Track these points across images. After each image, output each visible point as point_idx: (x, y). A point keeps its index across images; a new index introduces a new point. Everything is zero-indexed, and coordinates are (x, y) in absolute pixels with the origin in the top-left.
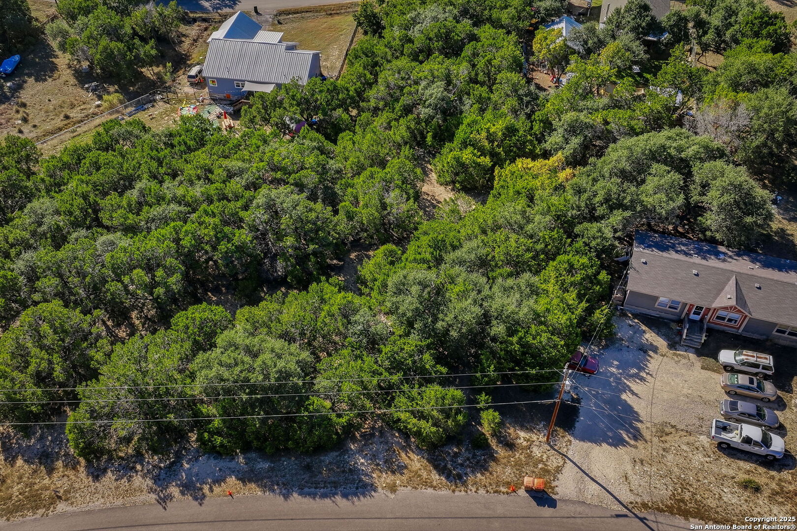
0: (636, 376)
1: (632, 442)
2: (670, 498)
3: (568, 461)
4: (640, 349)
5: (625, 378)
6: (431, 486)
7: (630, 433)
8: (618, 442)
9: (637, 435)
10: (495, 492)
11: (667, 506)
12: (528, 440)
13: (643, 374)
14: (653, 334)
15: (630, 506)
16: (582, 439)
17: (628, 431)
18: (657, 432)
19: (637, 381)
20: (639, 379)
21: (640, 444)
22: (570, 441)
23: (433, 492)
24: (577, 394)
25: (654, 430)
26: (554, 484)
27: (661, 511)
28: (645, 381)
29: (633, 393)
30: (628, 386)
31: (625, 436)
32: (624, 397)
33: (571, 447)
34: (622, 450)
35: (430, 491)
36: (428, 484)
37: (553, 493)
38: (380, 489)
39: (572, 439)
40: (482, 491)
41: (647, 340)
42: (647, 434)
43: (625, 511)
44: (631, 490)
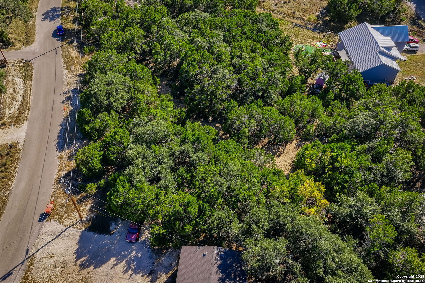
0: (129, 268)
1: (79, 263)
2: (33, 278)
3: (66, 227)
4: (152, 271)
5: (126, 261)
6: (59, 171)
7: (86, 263)
8: (79, 254)
9: (83, 266)
10: (52, 196)
11: (28, 276)
12: (83, 210)
13: (130, 272)
14: (165, 280)
15: (33, 257)
16: (82, 235)
17: (87, 261)
18: (86, 278)
19: (125, 268)
20: (126, 269)
21: (77, 268)
22: (80, 229)
23: (56, 172)
24: (114, 233)
25: (87, 276)
26: (52, 221)
27: (26, 273)
28: (125, 273)
29: (115, 265)
30: (121, 262)
31: (83, 259)
32: (113, 259)
33: (76, 229)
34: (73, 257)
35: (57, 171)
36: (60, 170)
37: (47, 220)
38: (60, 153)
39: (82, 230)
40: (53, 191)
41: (161, 275)
42: (84, 272)
43: (30, 254)
44: (42, 258)
